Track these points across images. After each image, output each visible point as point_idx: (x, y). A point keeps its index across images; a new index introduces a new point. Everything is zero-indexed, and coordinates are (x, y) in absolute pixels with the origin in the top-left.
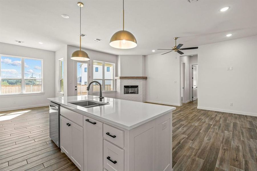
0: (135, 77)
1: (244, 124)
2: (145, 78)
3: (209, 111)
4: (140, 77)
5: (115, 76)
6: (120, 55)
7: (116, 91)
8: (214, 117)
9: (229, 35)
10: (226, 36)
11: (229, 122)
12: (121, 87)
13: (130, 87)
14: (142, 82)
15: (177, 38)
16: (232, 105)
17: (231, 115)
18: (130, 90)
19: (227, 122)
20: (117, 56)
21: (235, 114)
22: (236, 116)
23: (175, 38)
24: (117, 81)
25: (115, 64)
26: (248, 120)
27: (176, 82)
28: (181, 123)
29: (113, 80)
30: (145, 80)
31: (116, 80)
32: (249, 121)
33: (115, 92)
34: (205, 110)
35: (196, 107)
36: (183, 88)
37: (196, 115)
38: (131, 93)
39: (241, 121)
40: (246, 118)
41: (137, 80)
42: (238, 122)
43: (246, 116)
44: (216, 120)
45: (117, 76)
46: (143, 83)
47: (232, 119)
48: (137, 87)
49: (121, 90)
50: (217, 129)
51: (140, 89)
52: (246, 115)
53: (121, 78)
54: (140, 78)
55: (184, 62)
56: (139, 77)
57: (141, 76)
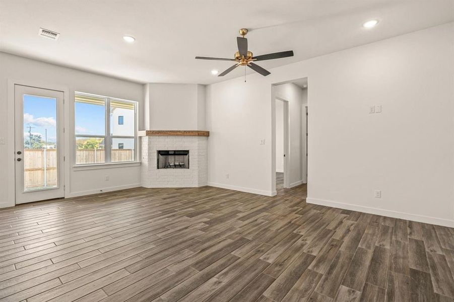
0: (179, 131)
1: (400, 253)
2: (206, 134)
3: (330, 208)
4: (192, 132)
5: (139, 130)
6: (150, 83)
7: (141, 163)
8: (331, 229)
9: (370, 24)
10: (362, 26)
11: (364, 247)
12: (149, 154)
13: (173, 153)
14: (197, 142)
15: (247, 30)
16: (379, 195)
17: (376, 219)
18: (172, 160)
19: (359, 246)
20: (143, 85)
21: (385, 218)
22: (387, 223)
23: (241, 33)
24: (142, 140)
25: (138, 103)
26: (413, 237)
27: (263, 142)
28: (232, 253)
29: (135, 138)
30: (204, 138)
31: (140, 137)
32: (416, 241)
33: (139, 164)
34: (321, 207)
35: (303, 198)
36: (284, 155)
37: (292, 222)
38: (175, 166)
39: (397, 241)
40: (409, 231)
41: (185, 137)
42: (388, 247)
43: (411, 224)
44: (333, 240)
45: (142, 128)
46: (199, 144)
47: (373, 234)
48: (185, 153)
49: (150, 159)
50: (322, 275)
51: (193, 157)
52: (410, 222)
53: (150, 133)
54: (192, 134)
55: (287, 100)
56: (189, 132)
57: (196, 130)
